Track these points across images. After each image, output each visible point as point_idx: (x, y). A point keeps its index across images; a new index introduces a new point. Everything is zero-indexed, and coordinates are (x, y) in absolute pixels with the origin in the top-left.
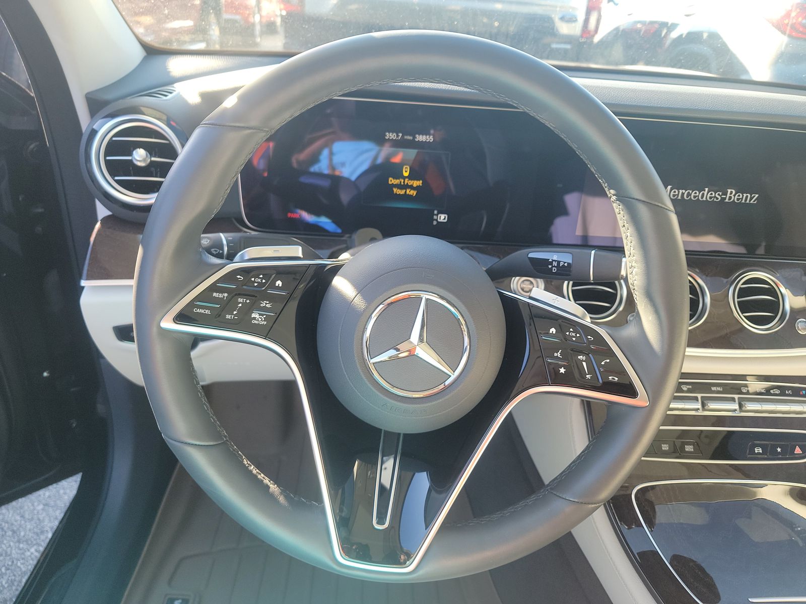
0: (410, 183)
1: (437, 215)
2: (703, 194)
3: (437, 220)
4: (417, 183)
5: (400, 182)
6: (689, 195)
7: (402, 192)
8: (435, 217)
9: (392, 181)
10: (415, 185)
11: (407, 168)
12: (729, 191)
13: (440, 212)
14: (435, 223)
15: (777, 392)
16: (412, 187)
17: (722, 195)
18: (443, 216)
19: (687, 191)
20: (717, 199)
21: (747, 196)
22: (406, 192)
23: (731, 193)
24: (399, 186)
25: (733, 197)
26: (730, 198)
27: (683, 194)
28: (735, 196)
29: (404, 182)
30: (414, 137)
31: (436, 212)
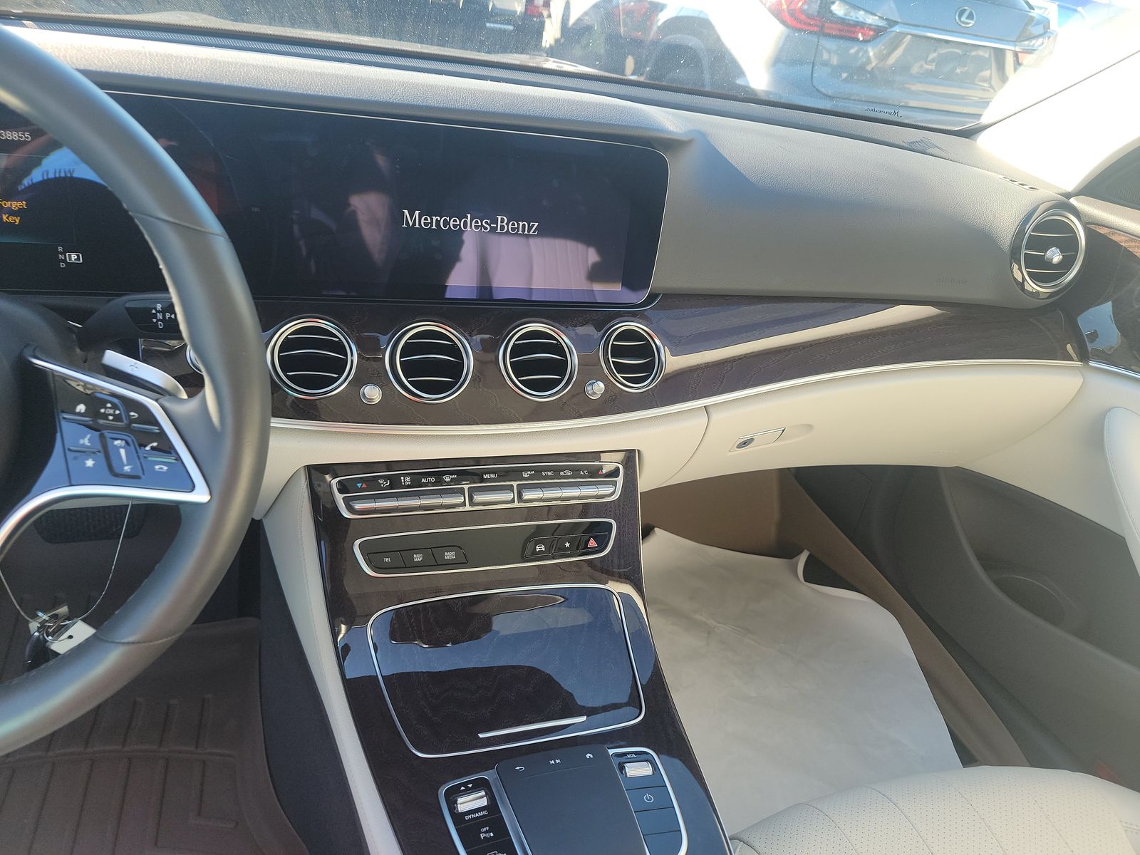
0: (6, 204)
1: (64, 253)
2: (466, 222)
3: (65, 261)
6: (446, 223)
8: (61, 256)
12: (499, 217)
14: (62, 265)
15: (569, 474)
17: (491, 223)
18: (74, 257)
19: (443, 218)
20: (486, 228)
21: (524, 225)
23: (502, 221)
25: (506, 226)
26: (502, 228)
27: (438, 222)
28: (508, 224)
31: (60, 249)
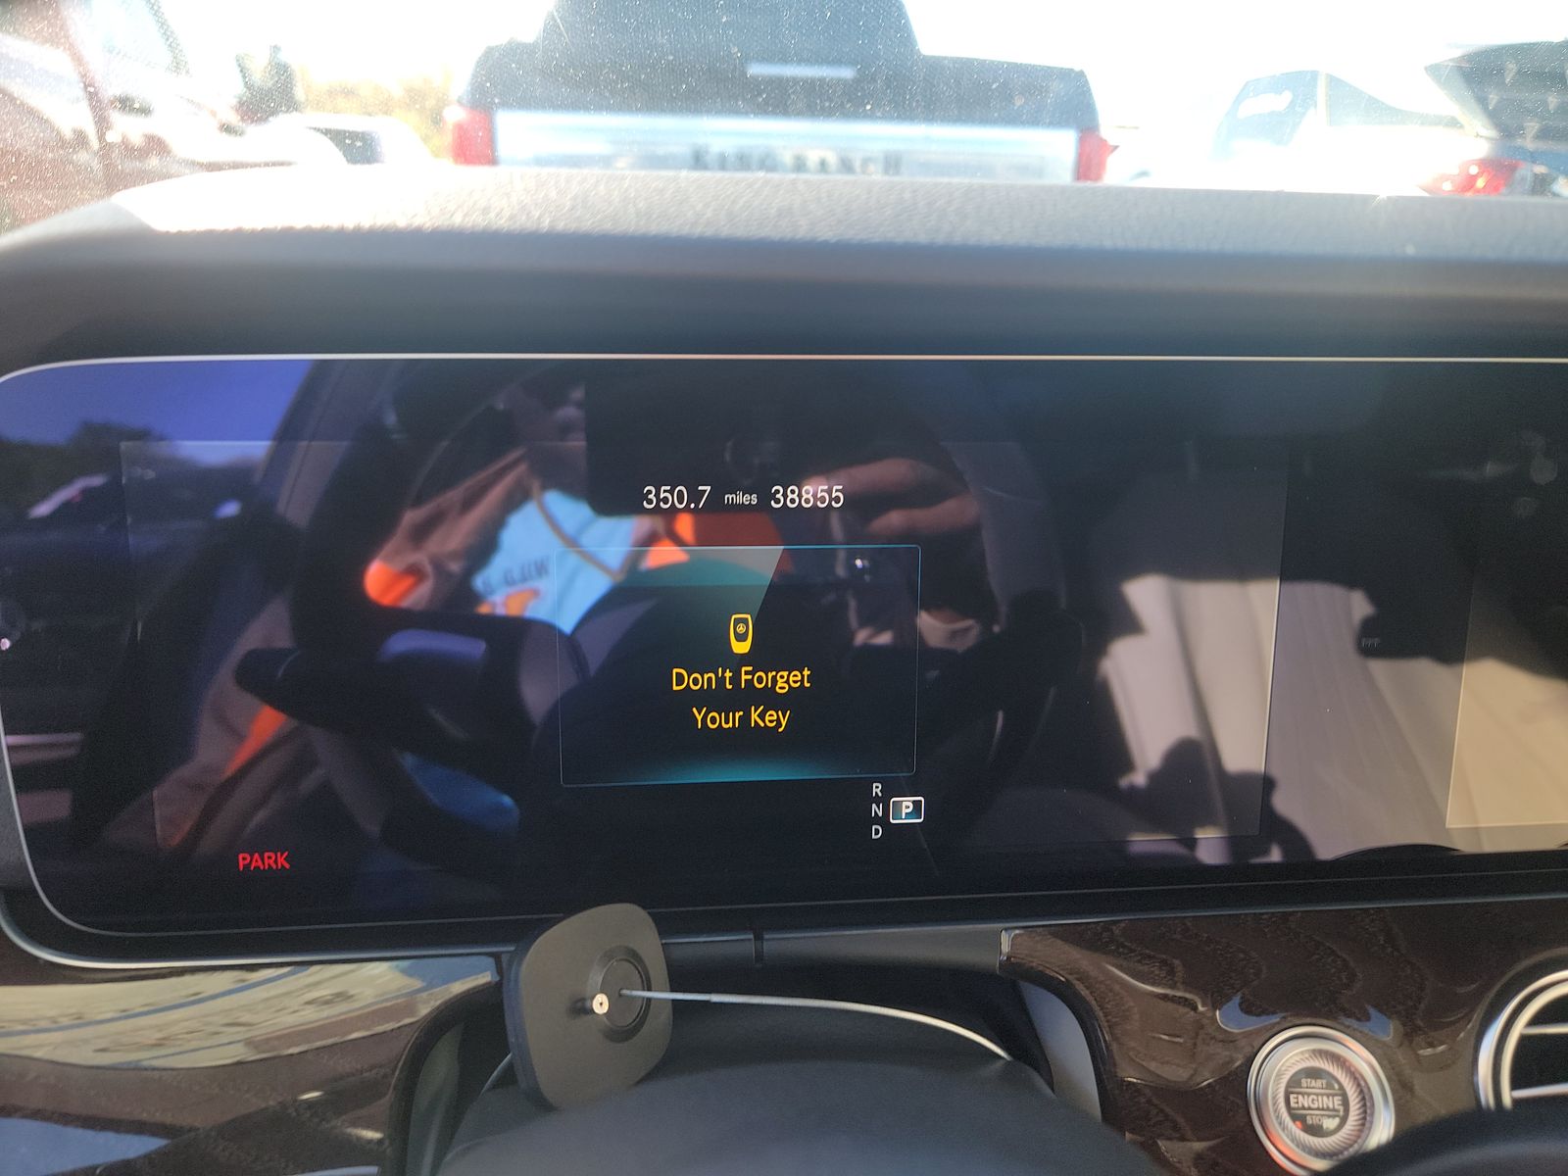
0: (762, 680)
1: (884, 800)
3: (883, 820)
4: (786, 681)
5: (721, 681)
7: (731, 721)
8: (877, 810)
9: (686, 680)
10: (782, 687)
11: (745, 621)
13: (891, 790)
14: (877, 832)
16: (769, 699)
18: (907, 803)
22: (746, 718)
24: (717, 699)
29: (735, 680)
30: (766, 497)
31: (877, 789)
